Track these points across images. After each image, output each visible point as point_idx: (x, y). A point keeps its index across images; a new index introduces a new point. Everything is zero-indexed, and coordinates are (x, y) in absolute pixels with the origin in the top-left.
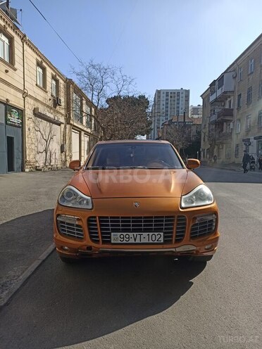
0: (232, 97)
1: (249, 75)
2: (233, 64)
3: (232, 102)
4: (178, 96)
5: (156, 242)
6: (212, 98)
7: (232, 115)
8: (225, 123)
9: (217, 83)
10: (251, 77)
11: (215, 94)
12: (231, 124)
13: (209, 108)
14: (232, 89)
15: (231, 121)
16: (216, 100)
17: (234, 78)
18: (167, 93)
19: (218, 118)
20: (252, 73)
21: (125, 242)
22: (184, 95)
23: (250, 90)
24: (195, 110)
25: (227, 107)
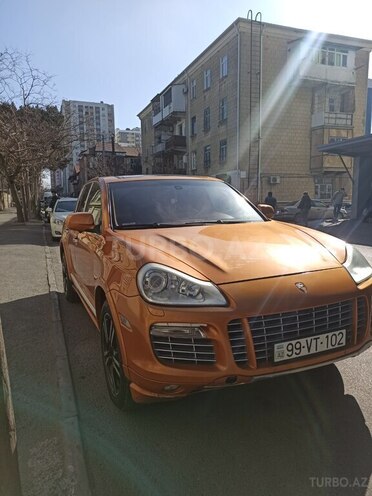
0: (183, 120)
1: (204, 92)
2: (183, 73)
3: (184, 128)
4: (98, 112)
5: (336, 346)
6: (157, 119)
7: (185, 145)
8: (175, 156)
9: (162, 98)
10: (207, 94)
11: (160, 114)
12: (184, 157)
13: (152, 133)
14: (183, 109)
15: (184, 153)
16: (162, 123)
17: (186, 93)
18: (81, 106)
19: (167, 147)
20: (208, 89)
21: (294, 356)
22: (106, 112)
23: (207, 112)
24: (124, 135)
25: (177, 133)
